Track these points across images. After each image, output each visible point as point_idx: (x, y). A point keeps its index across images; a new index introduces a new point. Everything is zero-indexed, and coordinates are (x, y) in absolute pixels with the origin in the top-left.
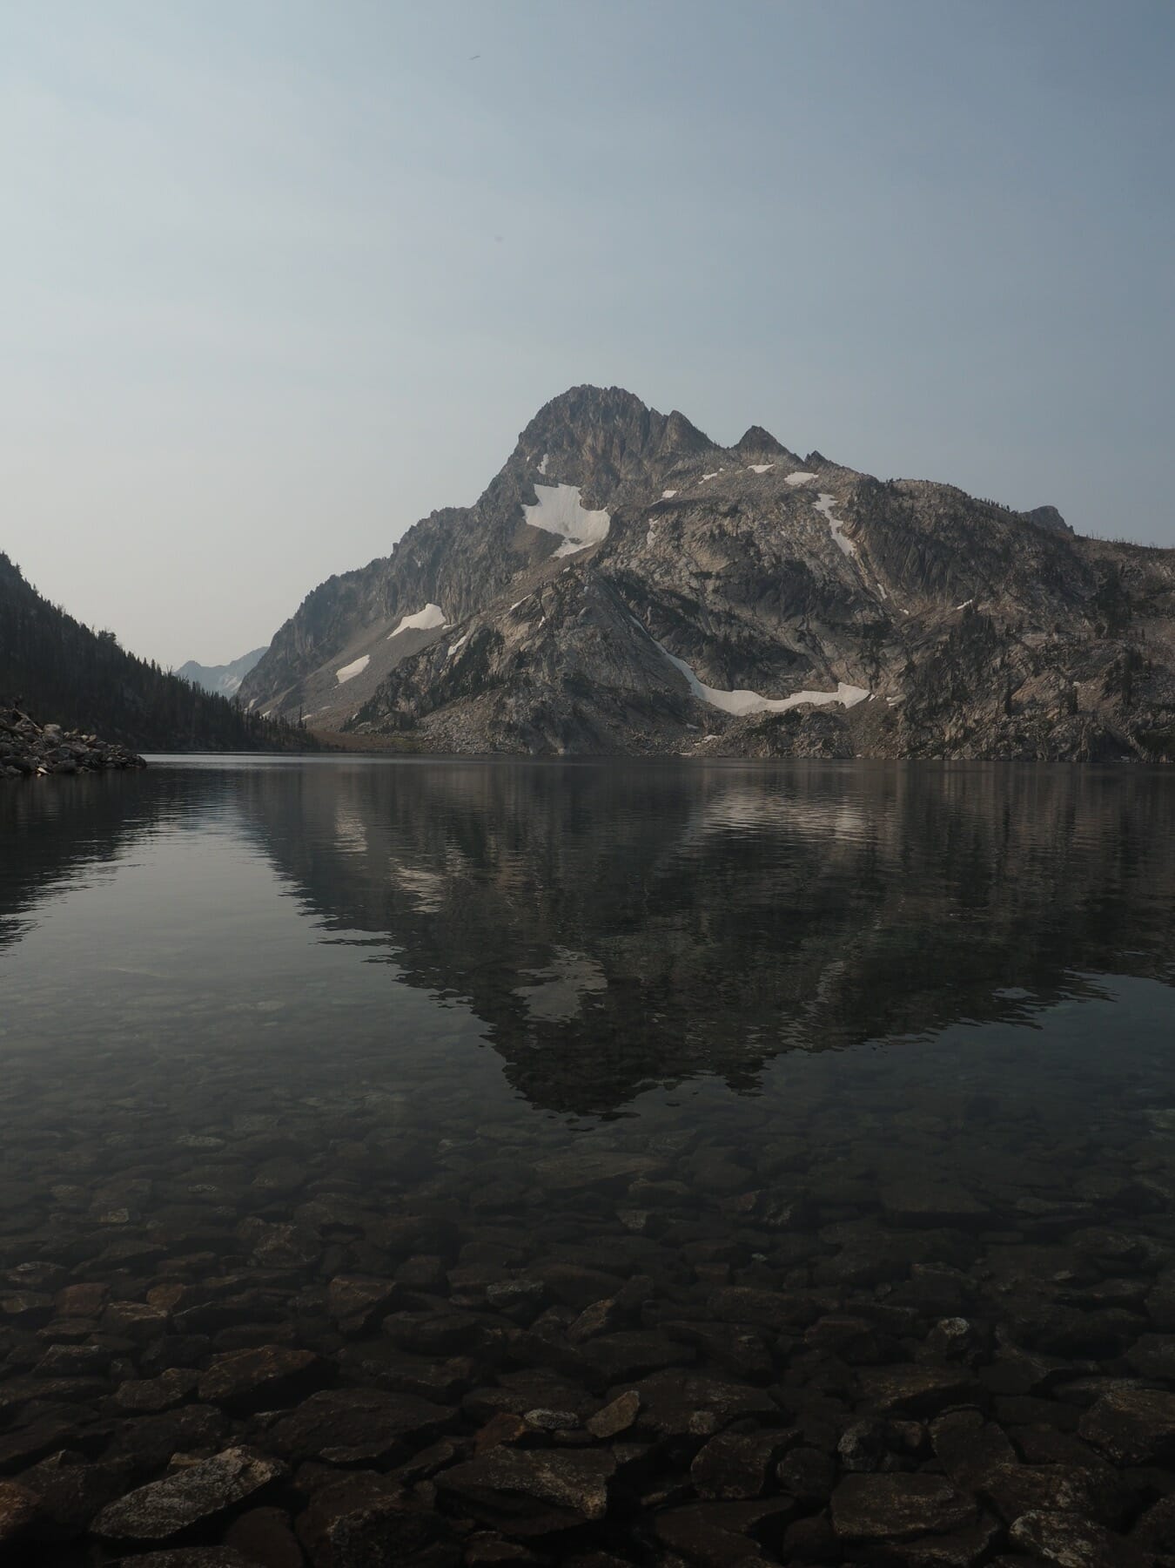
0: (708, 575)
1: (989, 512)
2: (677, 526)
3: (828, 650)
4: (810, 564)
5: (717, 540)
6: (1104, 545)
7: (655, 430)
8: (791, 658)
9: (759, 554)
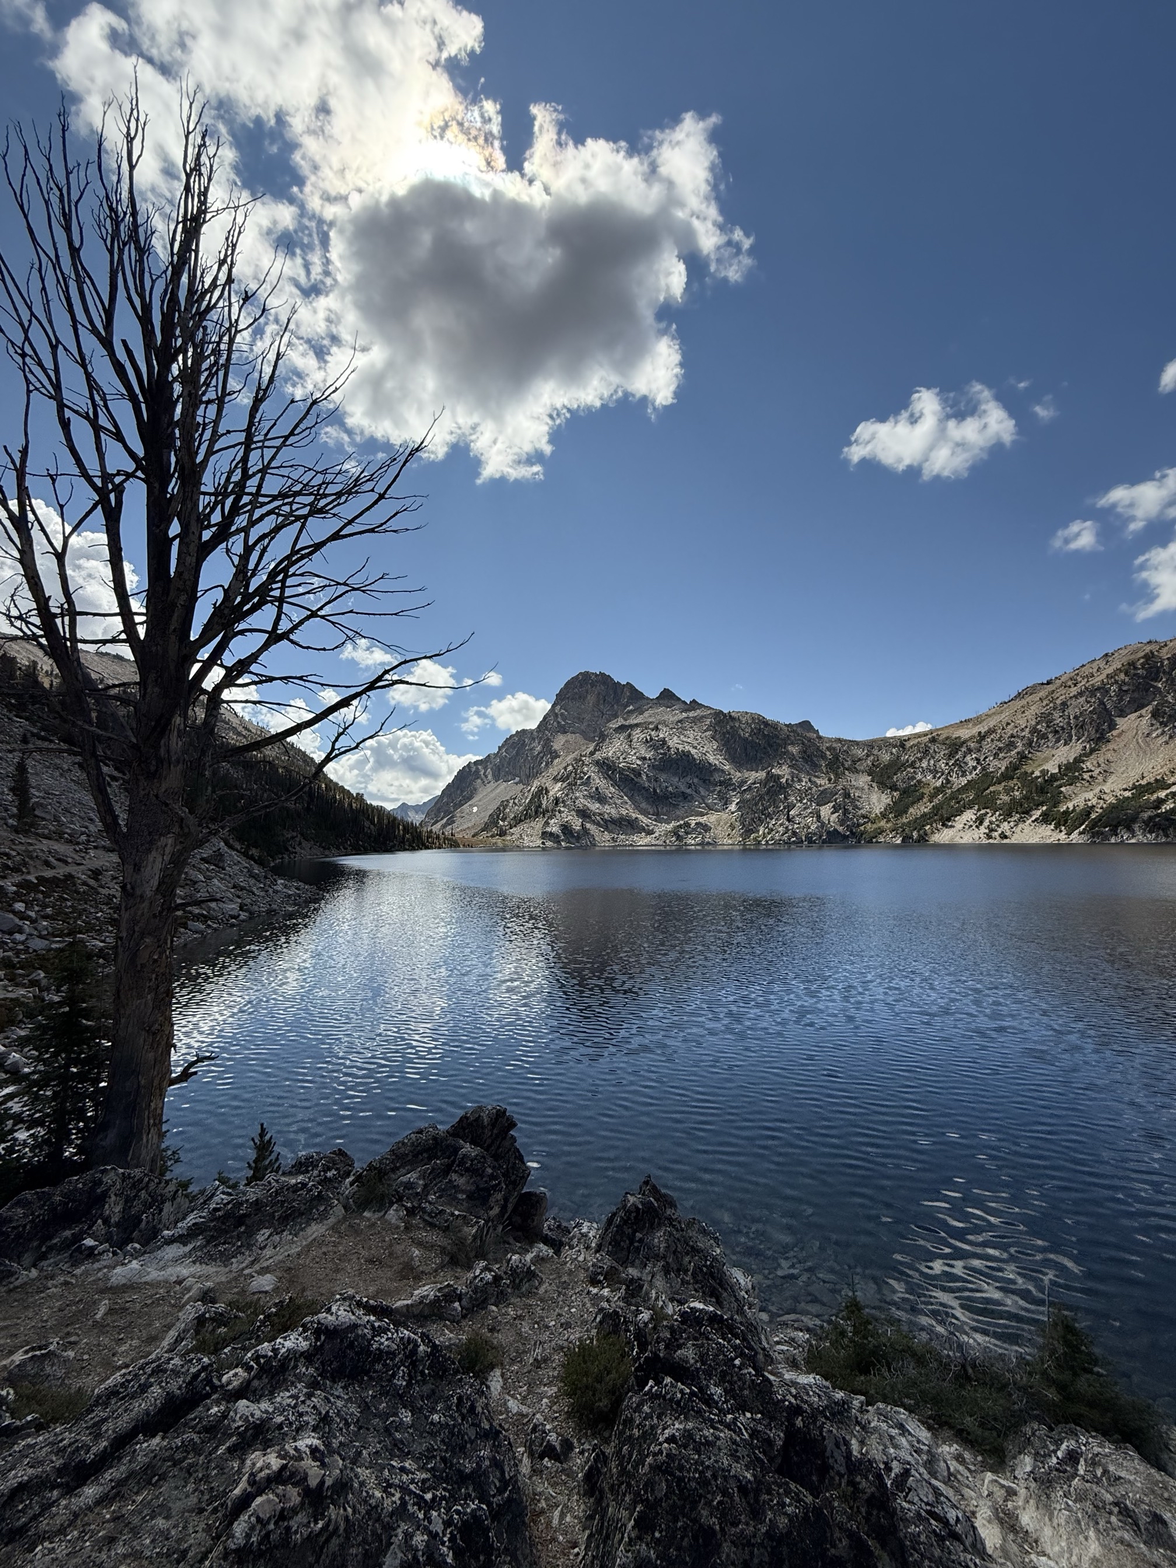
0: (644, 759)
1: (774, 726)
2: (629, 735)
3: (703, 792)
4: (693, 751)
5: (648, 742)
6: (830, 740)
7: (619, 691)
8: (685, 797)
9: (669, 748)
